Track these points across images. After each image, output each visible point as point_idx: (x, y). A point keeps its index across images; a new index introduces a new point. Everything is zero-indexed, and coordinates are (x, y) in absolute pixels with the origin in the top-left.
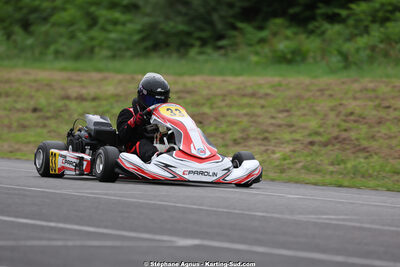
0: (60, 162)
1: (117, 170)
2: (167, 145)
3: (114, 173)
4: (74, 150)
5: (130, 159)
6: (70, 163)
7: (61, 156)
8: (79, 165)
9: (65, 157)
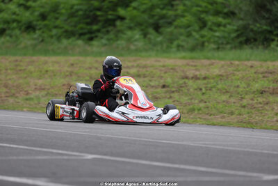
0: (61, 112)
1: (94, 116)
2: (124, 101)
3: (92, 118)
4: (70, 105)
5: (102, 110)
6: (67, 112)
7: (62, 108)
8: (72, 113)
9: (64, 108)
